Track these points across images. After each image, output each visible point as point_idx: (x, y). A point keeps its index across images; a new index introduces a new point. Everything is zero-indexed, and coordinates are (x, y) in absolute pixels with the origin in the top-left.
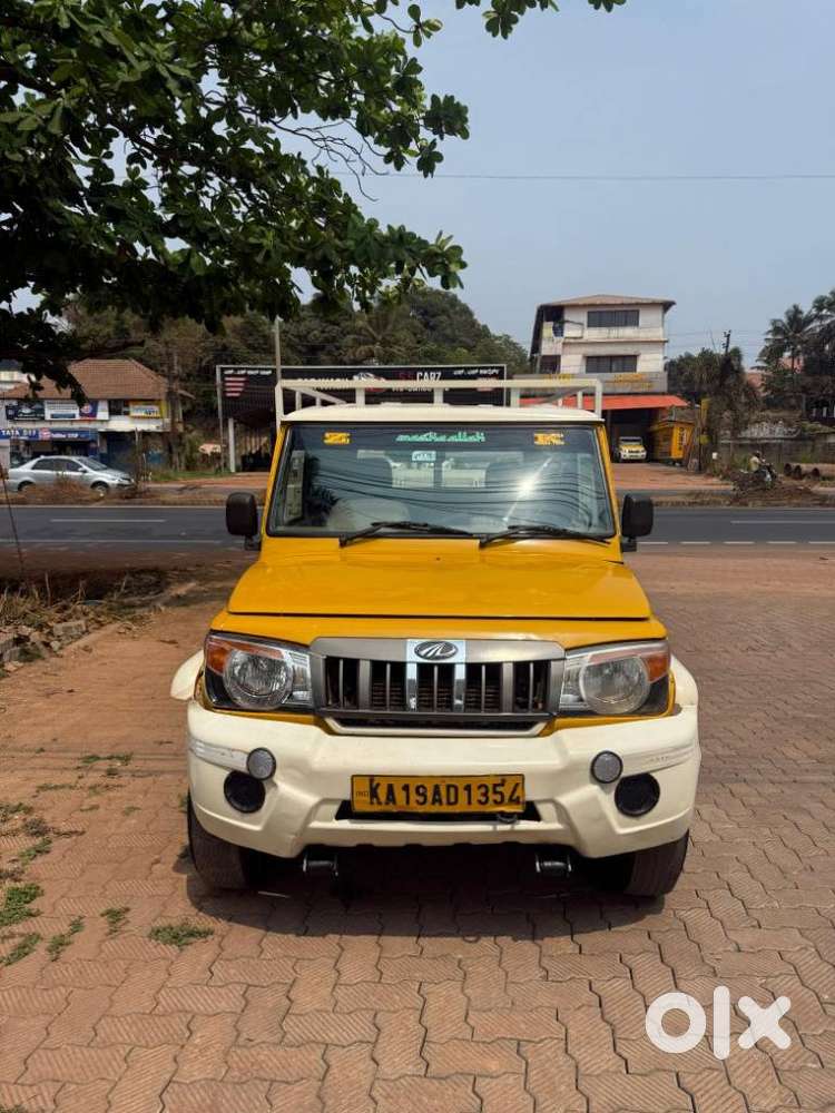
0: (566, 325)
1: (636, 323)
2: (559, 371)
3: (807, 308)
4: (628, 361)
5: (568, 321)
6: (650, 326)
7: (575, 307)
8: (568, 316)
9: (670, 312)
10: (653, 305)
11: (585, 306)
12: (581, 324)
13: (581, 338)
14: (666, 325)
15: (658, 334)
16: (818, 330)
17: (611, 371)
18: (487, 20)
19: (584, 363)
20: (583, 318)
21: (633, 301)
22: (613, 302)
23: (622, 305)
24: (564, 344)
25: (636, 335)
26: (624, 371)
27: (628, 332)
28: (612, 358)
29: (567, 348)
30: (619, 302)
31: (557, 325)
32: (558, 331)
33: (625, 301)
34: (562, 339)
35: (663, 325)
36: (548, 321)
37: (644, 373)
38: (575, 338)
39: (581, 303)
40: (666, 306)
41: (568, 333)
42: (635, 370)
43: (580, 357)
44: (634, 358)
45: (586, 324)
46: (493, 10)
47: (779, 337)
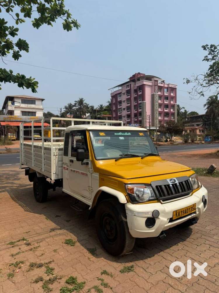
0: (15, 102)
1: (35, 104)
2: (14, 115)
3: (73, 103)
4: (34, 113)
5: (15, 101)
6: (38, 105)
7: (17, 98)
8: (15, 100)
9: (43, 101)
10: (39, 99)
11: (20, 98)
12: (20, 102)
13: (20, 106)
14: (43, 104)
15: (41, 107)
16: (75, 109)
17: (29, 116)
18: (33, 23)
19: (21, 113)
20: (20, 101)
21: (34, 98)
22: (28, 98)
23: (31, 98)
24: (15, 107)
25: (35, 107)
26: (32, 116)
27: (33, 106)
28: (29, 112)
29: (16, 109)
30: (30, 98)
31: (12, 102)
32: (13, 104)
33: (32, 98)
34: (14, 106)
35: (42, 105)
36: (9, 100)
37: (38, 117)
38: (18, 106)
39: (19, 97)
40: (43, 100)
41: (15, 104)
42: (36, 116)
43: (20, 111)
44: (35, 112)
45: (21, 103)
46: (34, 21)
47: (67, 110)
